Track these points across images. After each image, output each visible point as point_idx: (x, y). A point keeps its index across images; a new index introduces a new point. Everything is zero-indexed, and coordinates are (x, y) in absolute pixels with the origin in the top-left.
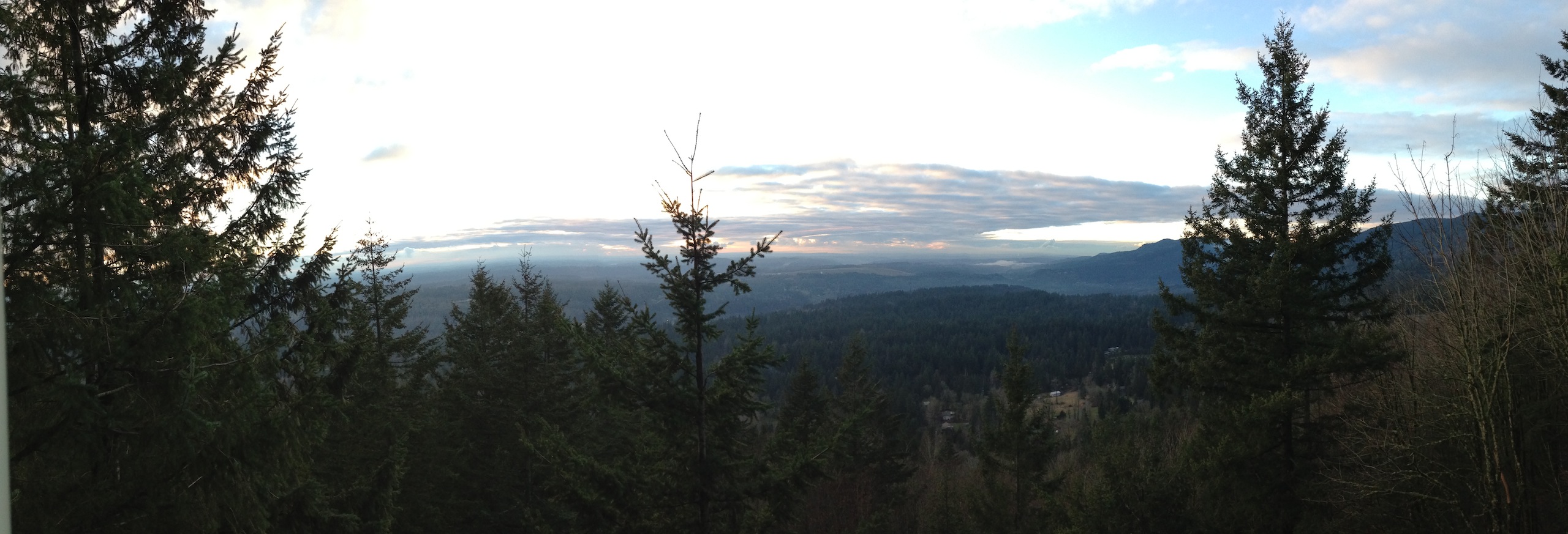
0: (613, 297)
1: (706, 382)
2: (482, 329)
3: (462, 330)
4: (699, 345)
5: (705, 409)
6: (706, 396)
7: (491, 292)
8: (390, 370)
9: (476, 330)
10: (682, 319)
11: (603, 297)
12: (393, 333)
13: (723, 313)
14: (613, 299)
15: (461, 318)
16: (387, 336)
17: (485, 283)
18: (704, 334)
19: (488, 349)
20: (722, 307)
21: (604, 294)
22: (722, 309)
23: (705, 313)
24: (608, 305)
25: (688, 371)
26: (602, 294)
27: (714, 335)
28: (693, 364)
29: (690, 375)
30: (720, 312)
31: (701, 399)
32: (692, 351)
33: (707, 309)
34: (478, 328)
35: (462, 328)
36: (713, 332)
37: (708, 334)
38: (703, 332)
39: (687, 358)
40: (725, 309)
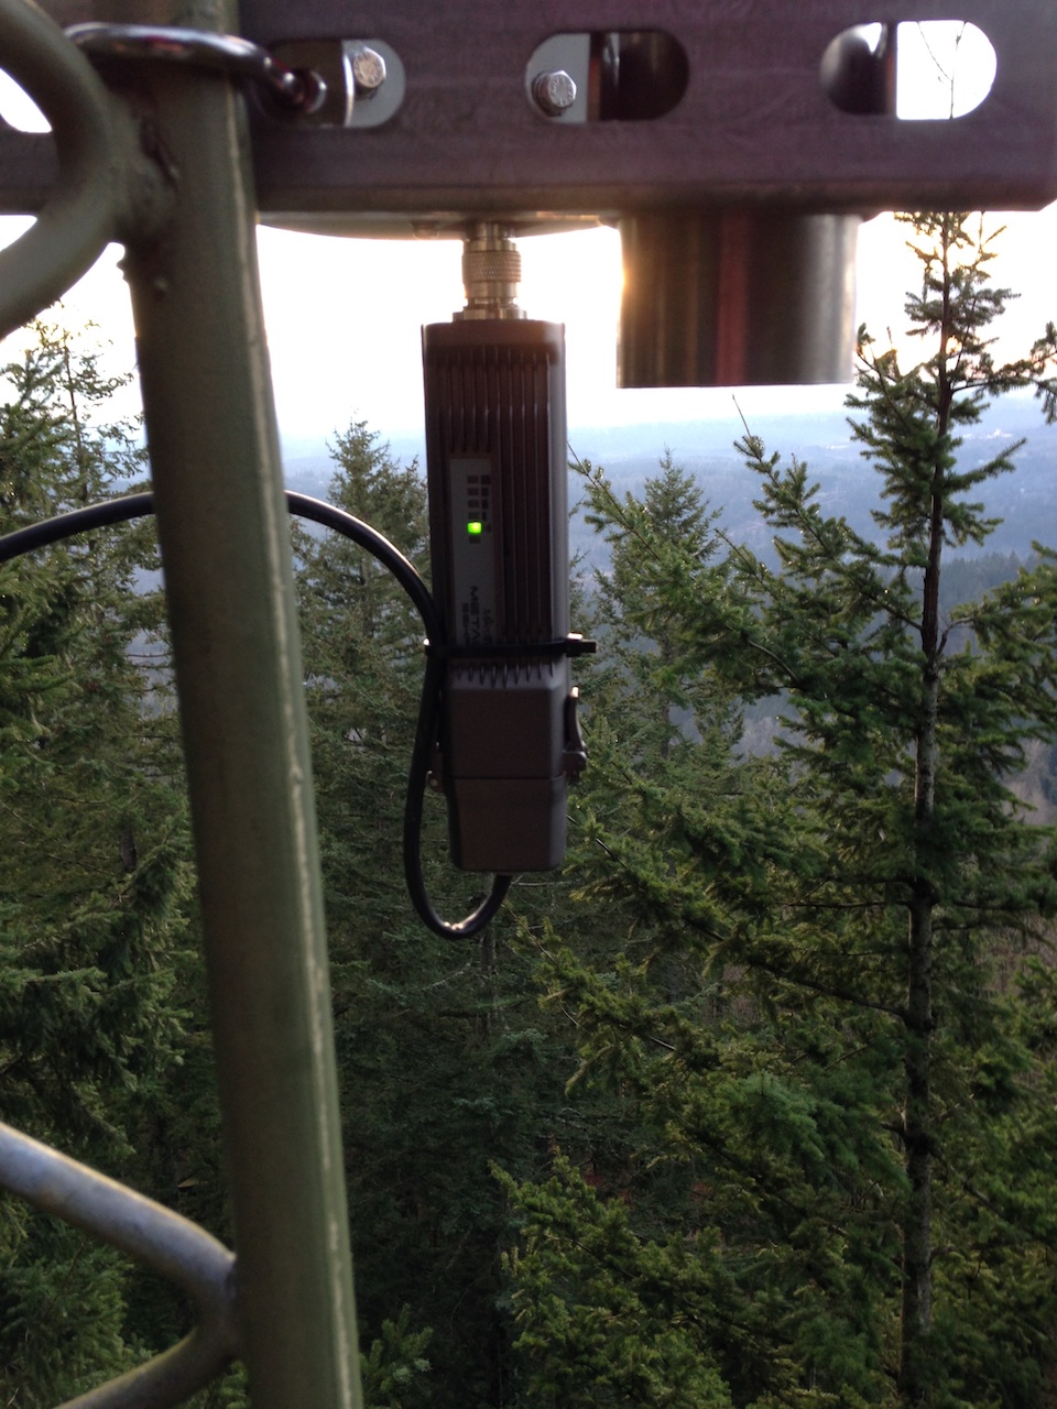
0: (681, 493)
1: (944, 640)
2: (363, 581)
3: (311, 582)
4: (935, 552)
5: (936, 704)
6: (941, 674)
7: (384, 487)
8: (127, 675)
9: (347, 584)
10: (896, 483)
11: (655, 495)
12: (133, 583)
13: (1009, 468)
14: (681, 500)
15: (309, 551)
16: (119, 589)
17: (370, 462)
18: (947, 525)
19: (378, 631)
20: (1007, 453)
21: (660, 487)
22: (1006, 459)
23: (960, 469)
24: (668, 514)
25: (899, 616)
26: (653, 487)
27: (973, 529)
28: (917, 594)
29: (904, 624)
30: (999, 465)
31: (930, 678)
32: (914, 564)
33: (962, 462)
34: (352, 579)
35: (312, 575)
36: (970, 523)
37: (956, 526)
38: (946, 517)
39: (901, 580)
40: (1012, 459)
